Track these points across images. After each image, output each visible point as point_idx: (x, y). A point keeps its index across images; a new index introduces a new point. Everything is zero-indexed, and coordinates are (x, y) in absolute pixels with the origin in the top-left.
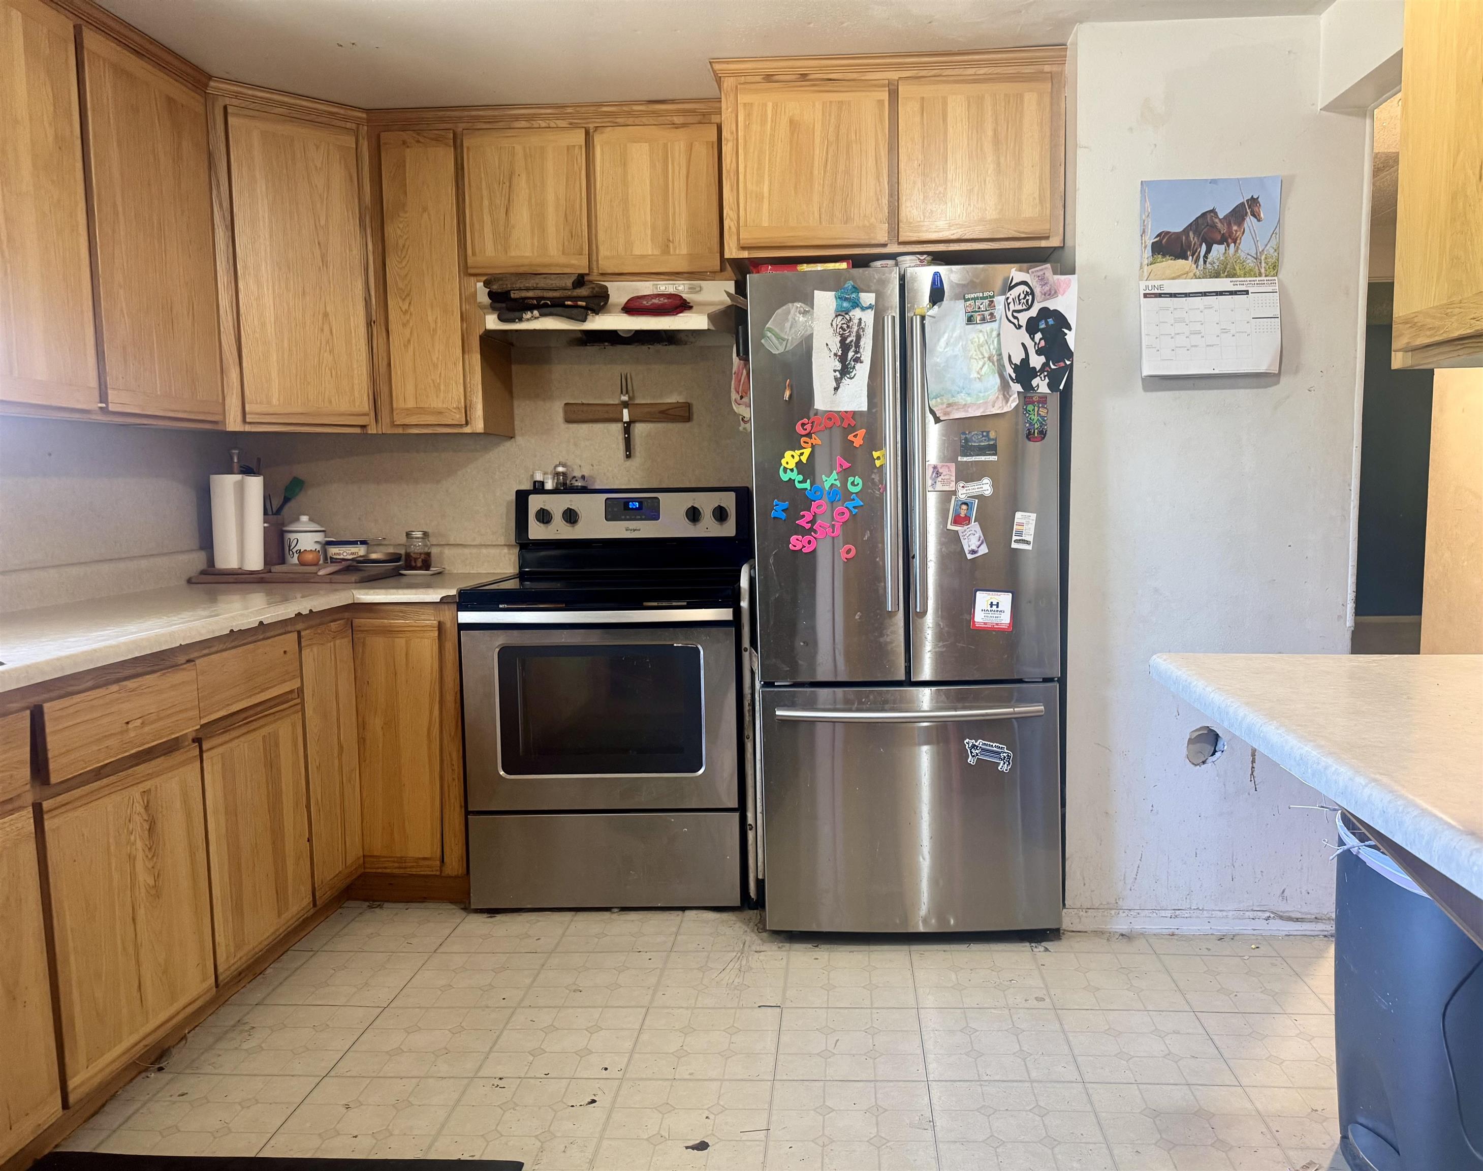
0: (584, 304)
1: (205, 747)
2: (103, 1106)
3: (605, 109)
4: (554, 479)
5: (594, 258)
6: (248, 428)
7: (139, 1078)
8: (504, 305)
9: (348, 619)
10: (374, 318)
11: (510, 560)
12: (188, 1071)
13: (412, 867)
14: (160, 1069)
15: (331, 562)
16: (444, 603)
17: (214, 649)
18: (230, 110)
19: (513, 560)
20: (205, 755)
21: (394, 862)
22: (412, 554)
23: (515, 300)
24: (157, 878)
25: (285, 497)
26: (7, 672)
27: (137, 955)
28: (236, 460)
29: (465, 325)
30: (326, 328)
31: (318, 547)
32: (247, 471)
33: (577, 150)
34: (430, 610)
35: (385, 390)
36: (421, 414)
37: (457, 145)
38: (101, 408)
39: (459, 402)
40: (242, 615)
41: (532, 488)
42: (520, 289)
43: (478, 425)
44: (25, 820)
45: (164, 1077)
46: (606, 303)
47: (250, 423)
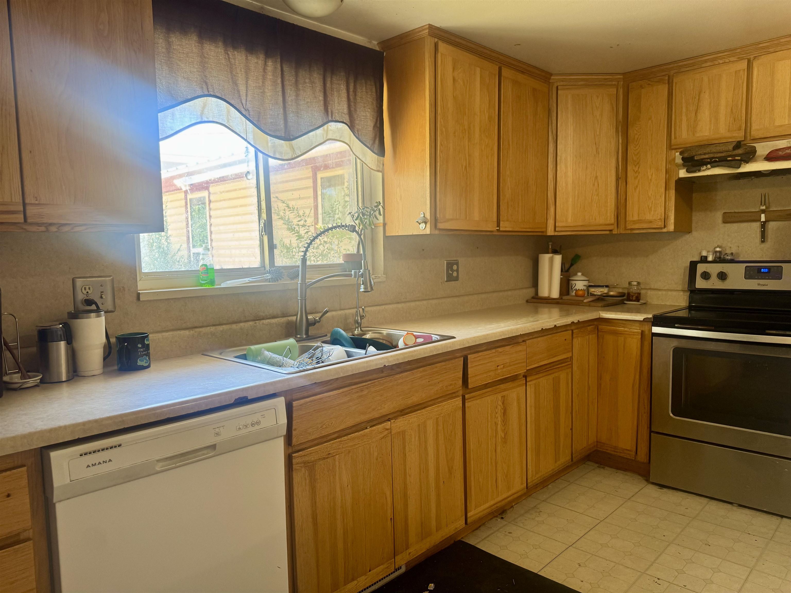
0: (739, 158)
1: (528, 380)
2: (480, 527)
3: (761, 45)
4: (713, 254)
5: (748, 131)
6: (556, 234)
7: (494, 519)
8: (690, 164)
9: (596, 325)
10: (620, 176)
11: (684, 298)
12: (512, 522)
13: (621, 453)
14: (502, 518)
15: (591, 295)
16: (645, 321)
17: (534, 336)
18: (559, 88)
19: (685, 299)
20: (528, 383)
21: (611, 448)
22: (631, 293)
23: (697, 160)
24: (505, 434)
25: (571, 263)
26: (456, 341)
27: (496, 467)
28: (550, 247)
29: (668, 175)
30: (596, 184)
31: (585, 288)
32: (555, 252)
33: (742, 72)
34: (637, 324)
35: (623, 211)
36: (641, 223)
37: (670, 83)
38: (497, 230)
39: (661, 216)
40: (547, 322)
41: (700, 260)
42: (701, 154)
43: (671, 227)
44: (458, 402)
45: (504, 522)
46: (754, 156)
47: (557, 231)
